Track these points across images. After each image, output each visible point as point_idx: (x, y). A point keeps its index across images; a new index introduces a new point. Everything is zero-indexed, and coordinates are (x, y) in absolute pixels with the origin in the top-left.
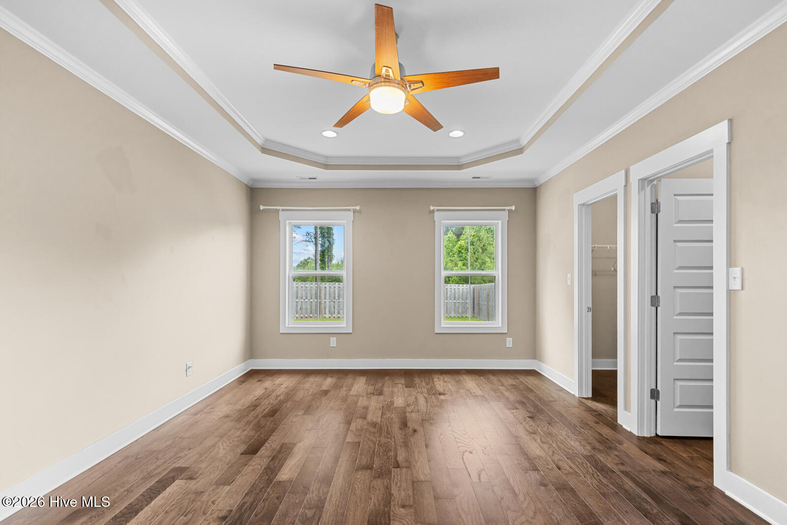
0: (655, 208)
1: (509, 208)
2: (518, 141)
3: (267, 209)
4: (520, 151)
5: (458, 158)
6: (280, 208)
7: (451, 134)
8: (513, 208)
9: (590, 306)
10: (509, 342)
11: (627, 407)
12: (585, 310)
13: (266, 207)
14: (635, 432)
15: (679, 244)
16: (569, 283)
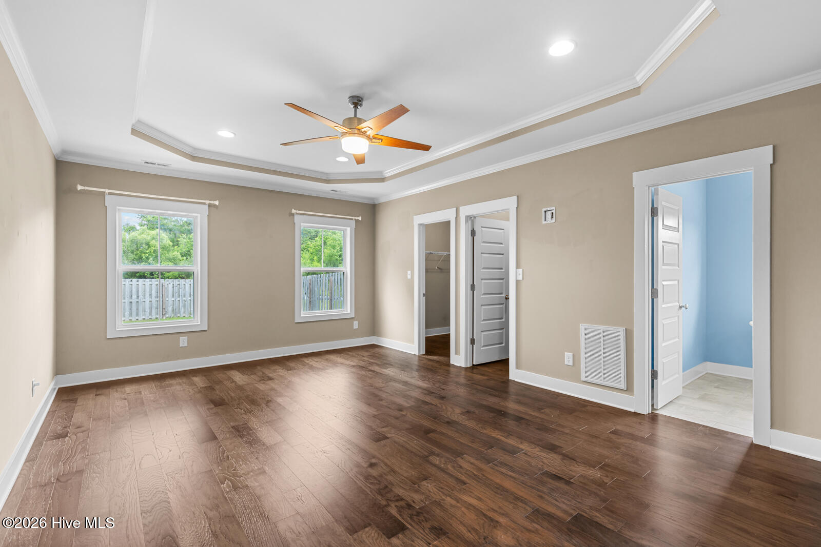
0: (473, 233)
1: (357, 218)
2: (381, 172)
3: (87, 190)
4: (382, 180)
5: (327, 174)
6: (107, 191)
7: (338, 159)
8: (360, 218)
9: (424, 293)
10: (356, 325)
11: (457, 352)
12: (422, 295)
13: (87, 188)
14: (463, 366)
15: (483, 255)
16: (409, 277)
